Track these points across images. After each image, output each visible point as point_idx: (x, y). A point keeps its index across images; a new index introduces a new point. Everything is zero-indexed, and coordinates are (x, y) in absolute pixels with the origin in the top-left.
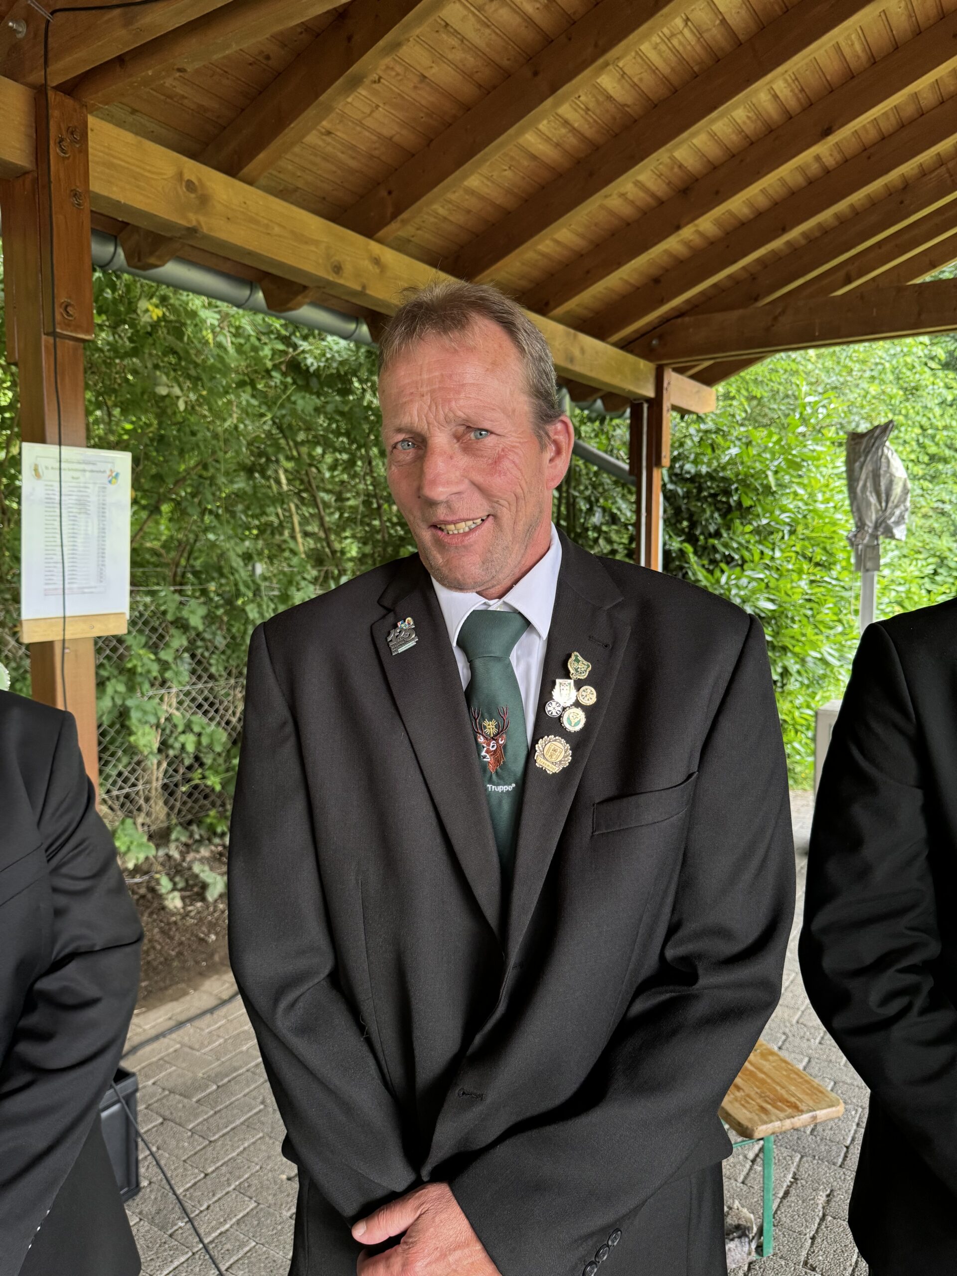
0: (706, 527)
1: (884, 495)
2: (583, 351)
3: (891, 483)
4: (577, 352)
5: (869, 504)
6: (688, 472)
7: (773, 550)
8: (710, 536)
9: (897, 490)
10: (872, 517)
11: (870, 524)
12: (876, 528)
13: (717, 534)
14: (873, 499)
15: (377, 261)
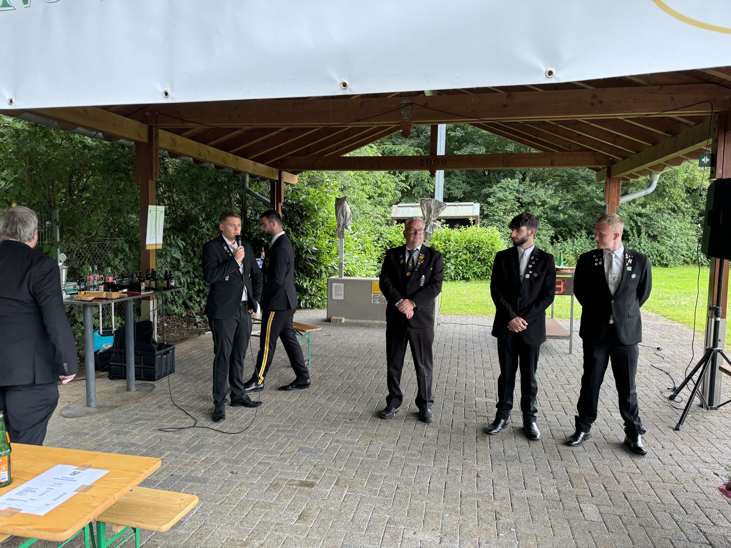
0: (295, 222)
1: (345, 217)
2: (258, 168)
3: (346, 214)
4: (256, 169)
5: (341, 219)
6: (289, 203)
7: (317, 230)
8: (296, 225)
9: (348, 215)
10: (342, 223)
11: (341, 225)
12: (343, 226)
13: (299, 225)
14: (342, 218)
15: (208, 151)
